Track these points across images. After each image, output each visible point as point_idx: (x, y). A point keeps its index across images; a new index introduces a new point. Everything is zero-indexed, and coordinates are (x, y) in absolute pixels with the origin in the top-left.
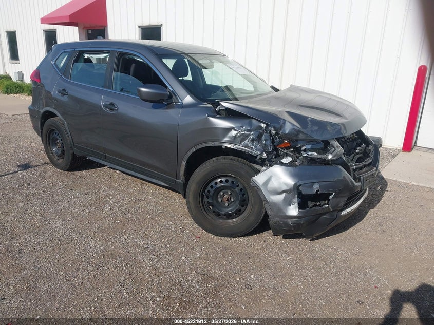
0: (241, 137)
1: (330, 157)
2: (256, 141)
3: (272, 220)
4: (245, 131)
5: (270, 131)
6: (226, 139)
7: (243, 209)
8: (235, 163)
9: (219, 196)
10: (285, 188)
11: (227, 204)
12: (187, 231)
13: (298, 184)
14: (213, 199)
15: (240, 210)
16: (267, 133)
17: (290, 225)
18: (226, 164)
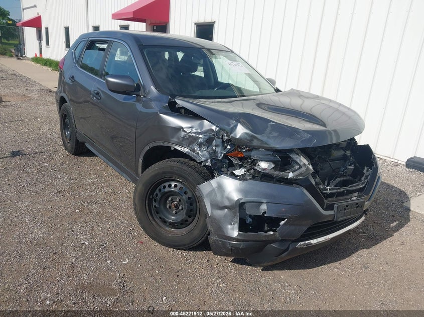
0: (190, 139)
1: (291, 175)
2: (204, 145)
3: (212, 239)
4: (194, 133)
5: (222, 136)
6: (175, 140)
7: (190, 220)
8: (185, 167)
9: (168, 202)
10: (227, 203)
11: (174, 212)
12: (135, 233)
13: (241, 201)
14: (159, 204)
15: (187, 221)
16: (218, 138)
17: (228, 248)
18: (174, 167)
